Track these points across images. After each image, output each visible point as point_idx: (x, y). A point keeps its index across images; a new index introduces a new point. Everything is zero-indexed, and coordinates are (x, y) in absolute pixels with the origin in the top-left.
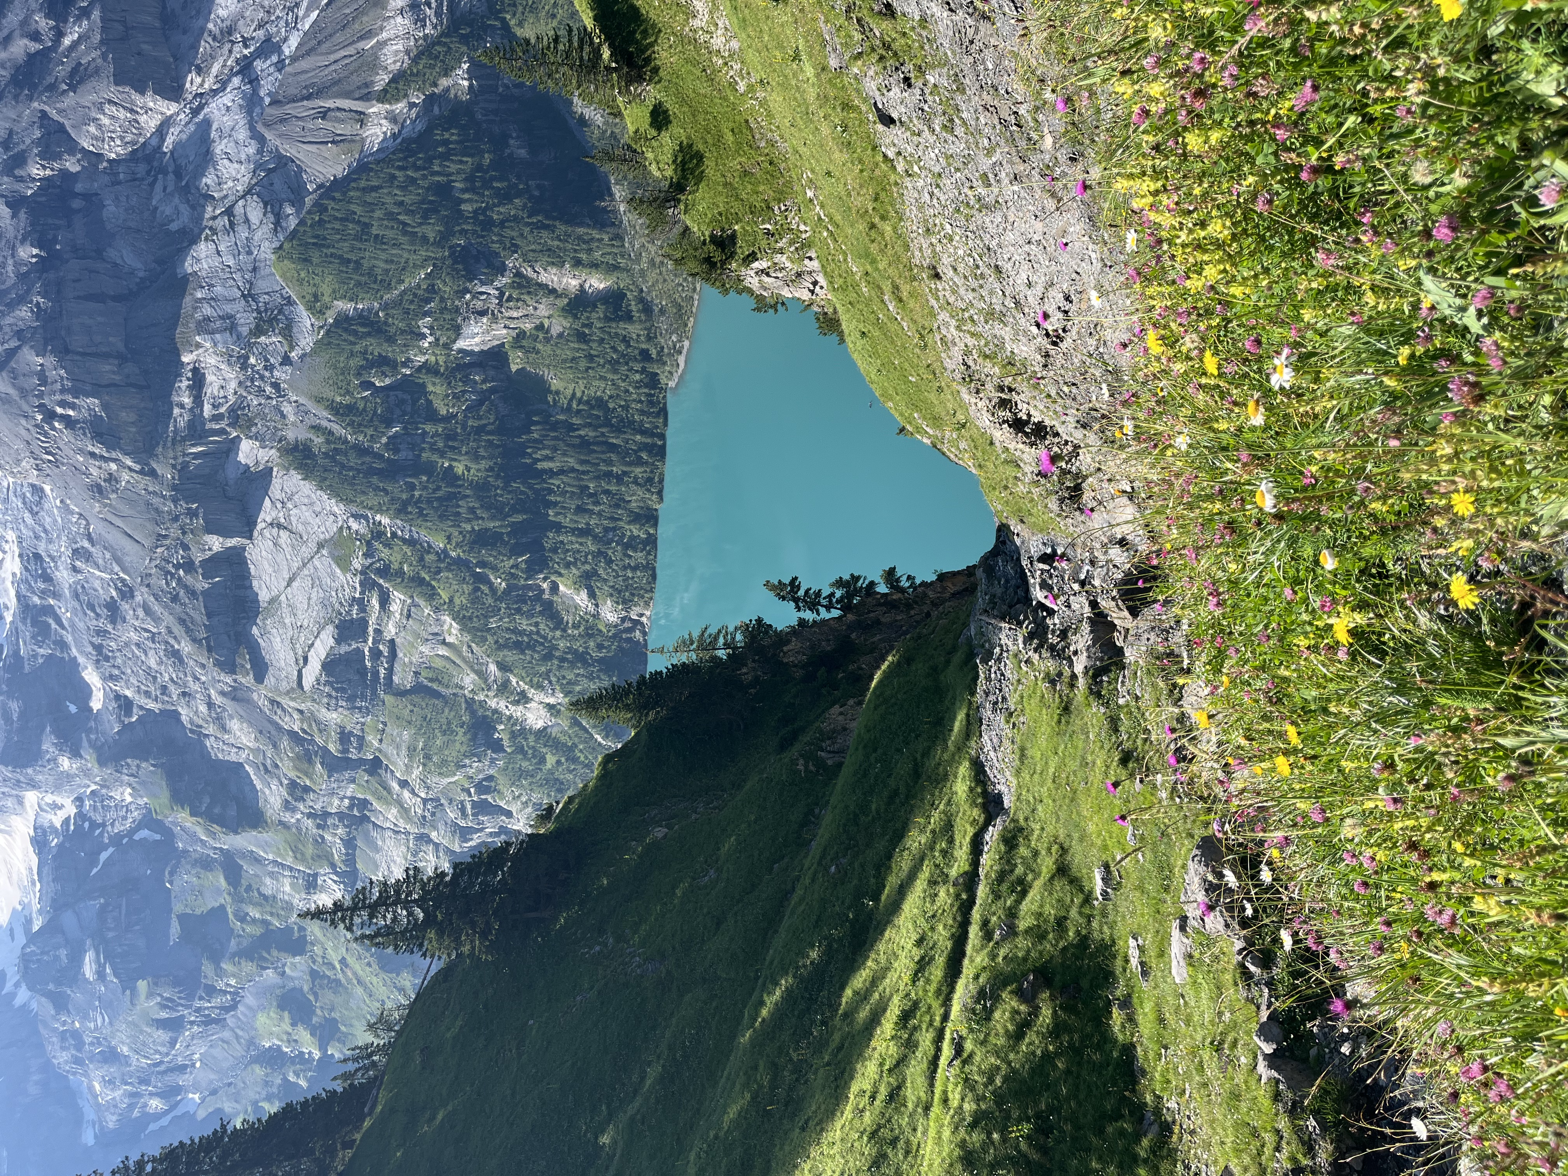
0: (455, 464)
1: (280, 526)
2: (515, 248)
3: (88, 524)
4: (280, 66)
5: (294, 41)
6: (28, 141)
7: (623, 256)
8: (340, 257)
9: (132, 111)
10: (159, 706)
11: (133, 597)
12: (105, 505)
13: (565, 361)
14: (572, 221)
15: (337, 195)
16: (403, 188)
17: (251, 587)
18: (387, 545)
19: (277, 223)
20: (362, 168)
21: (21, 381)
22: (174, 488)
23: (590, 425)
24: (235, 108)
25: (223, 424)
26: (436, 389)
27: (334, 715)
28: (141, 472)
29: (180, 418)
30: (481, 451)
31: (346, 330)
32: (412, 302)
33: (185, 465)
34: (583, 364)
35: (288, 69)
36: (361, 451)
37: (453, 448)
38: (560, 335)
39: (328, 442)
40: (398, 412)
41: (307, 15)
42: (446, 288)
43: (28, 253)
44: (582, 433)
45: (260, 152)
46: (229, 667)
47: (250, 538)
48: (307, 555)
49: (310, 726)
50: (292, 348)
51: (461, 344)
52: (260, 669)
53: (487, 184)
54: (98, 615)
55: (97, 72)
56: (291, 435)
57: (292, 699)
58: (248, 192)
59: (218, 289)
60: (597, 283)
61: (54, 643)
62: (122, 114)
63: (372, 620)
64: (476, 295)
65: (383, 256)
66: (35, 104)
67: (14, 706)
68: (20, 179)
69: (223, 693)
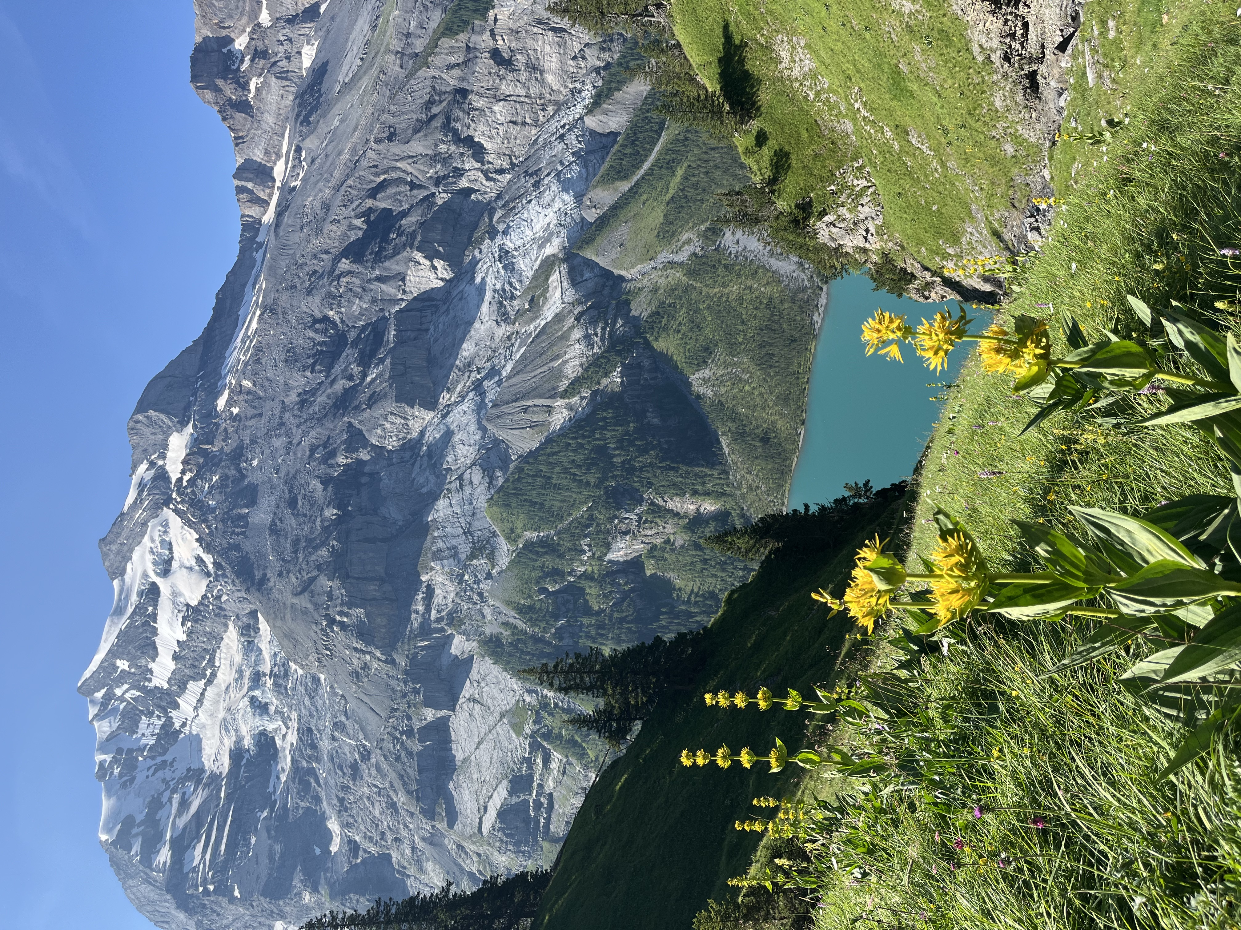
0: (603, 647)
1: (475, 701)
2: (650, 485)
3: (346, 703)
4: (499, 383)
5: (509, 367)
6: (339, 442)
7: (728, 486)
8: (531, 501)
9: (405, 418)
10: (378, 849)
11: (369, 759)
12: (359, 687)
13: (686, 565)
14: (691, 463)
15: (531, 460)
16: (575, 451)
17: (451, 749)
18: (551, 714)
19: (490, 483)
20: (549, 440)
21: (317, 599)
22: (406, 672)
23: (703, 612)
24: (469, 411)
25: (443, 624)
26: (592, 591)
27: (504, 859)
28: (386, 662)
29: (416, 620)
30: (623, 637)
31: (530, 551)
32: (577, 528)
33: (415, 655)
34: (699, 566)
35: (505, 384)
36: (536, 639)
37: (602, 635)
38: (682, 547)
39: (513, 634)
40: (563, 609)
41: (518, 351)
42: (601, 516)
43: (330, 513)
44: (698, 618)
45: (483, 438)
46: (430, 814)
47: (453, 710)
48: (493, 723)
49: (485, 867)
50: (493, 567)
51: (610, 556)
52: (452, 817)
53: (631, 443)
54: (344, 774)
55: (385, 395)
56: (488, 630)
57: (474, 843)
58: (474, 464)
59: (449, 530)
60: (709, 506)
61: (312, 797)
62: (398, 421)
63: (536, 777)
64: (622, 520)
65: (559, 497)
66: (346, 419)
67: (278, 848)
68: (331, 466)
69: (423, 839)
